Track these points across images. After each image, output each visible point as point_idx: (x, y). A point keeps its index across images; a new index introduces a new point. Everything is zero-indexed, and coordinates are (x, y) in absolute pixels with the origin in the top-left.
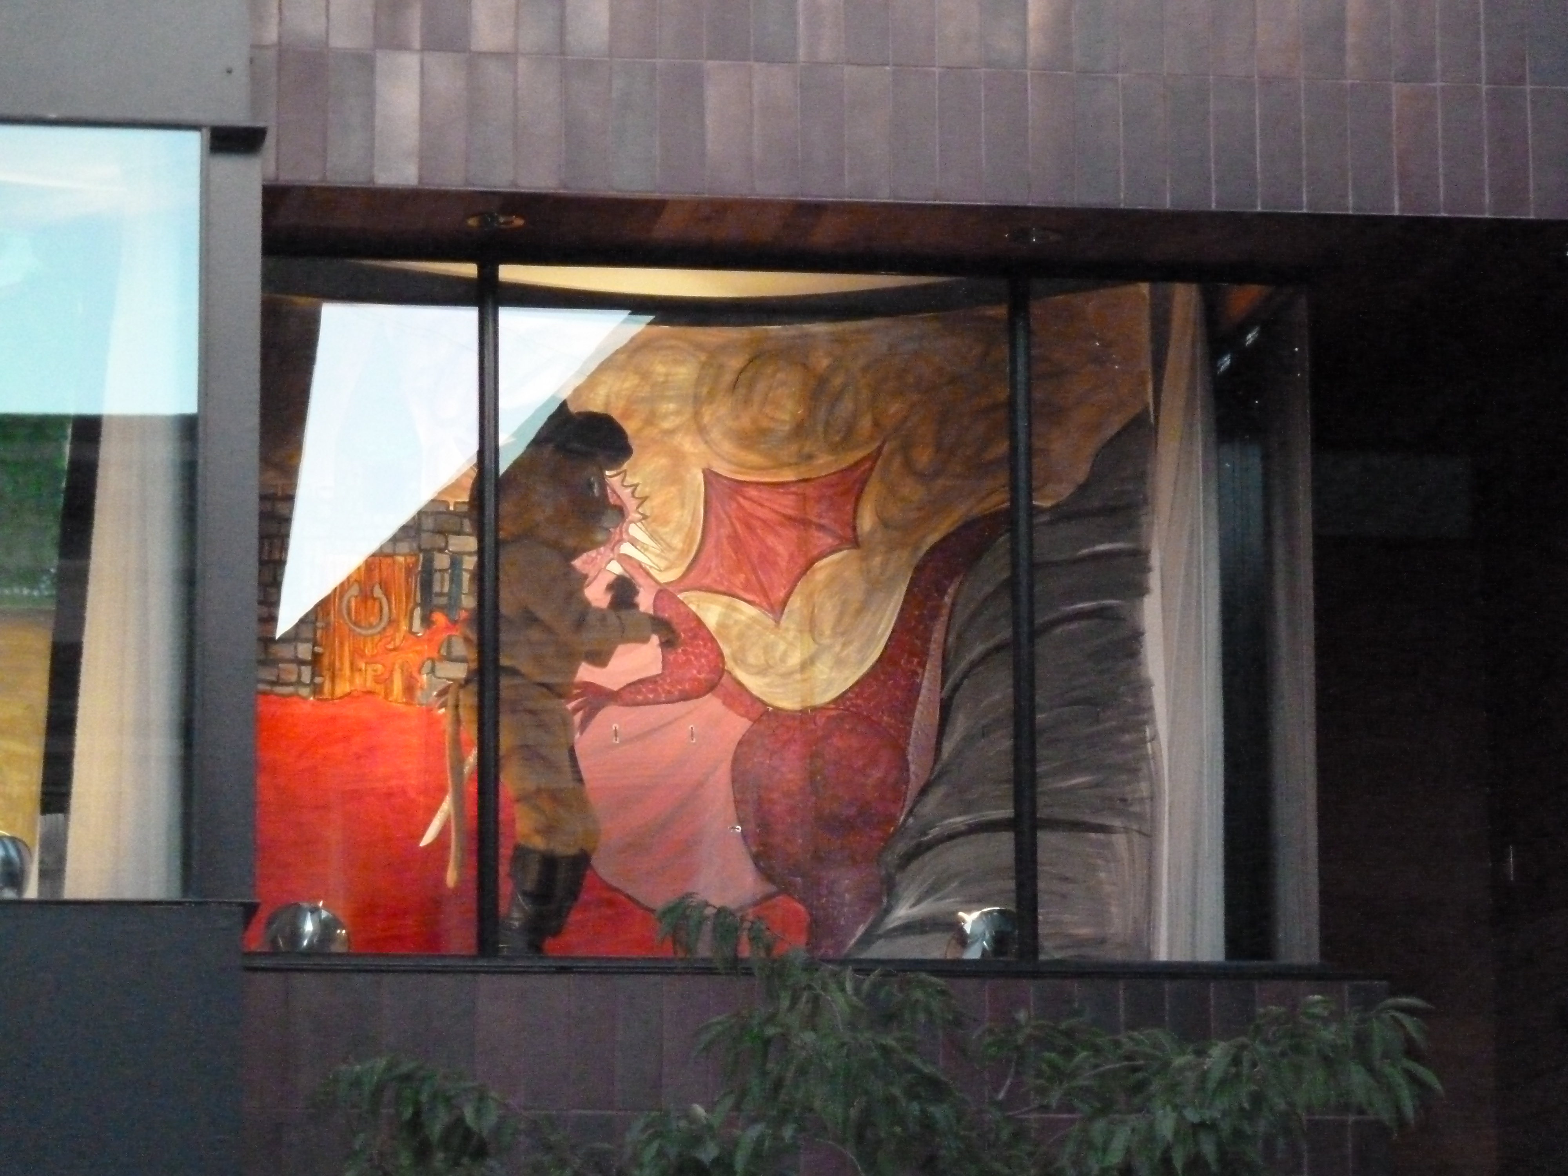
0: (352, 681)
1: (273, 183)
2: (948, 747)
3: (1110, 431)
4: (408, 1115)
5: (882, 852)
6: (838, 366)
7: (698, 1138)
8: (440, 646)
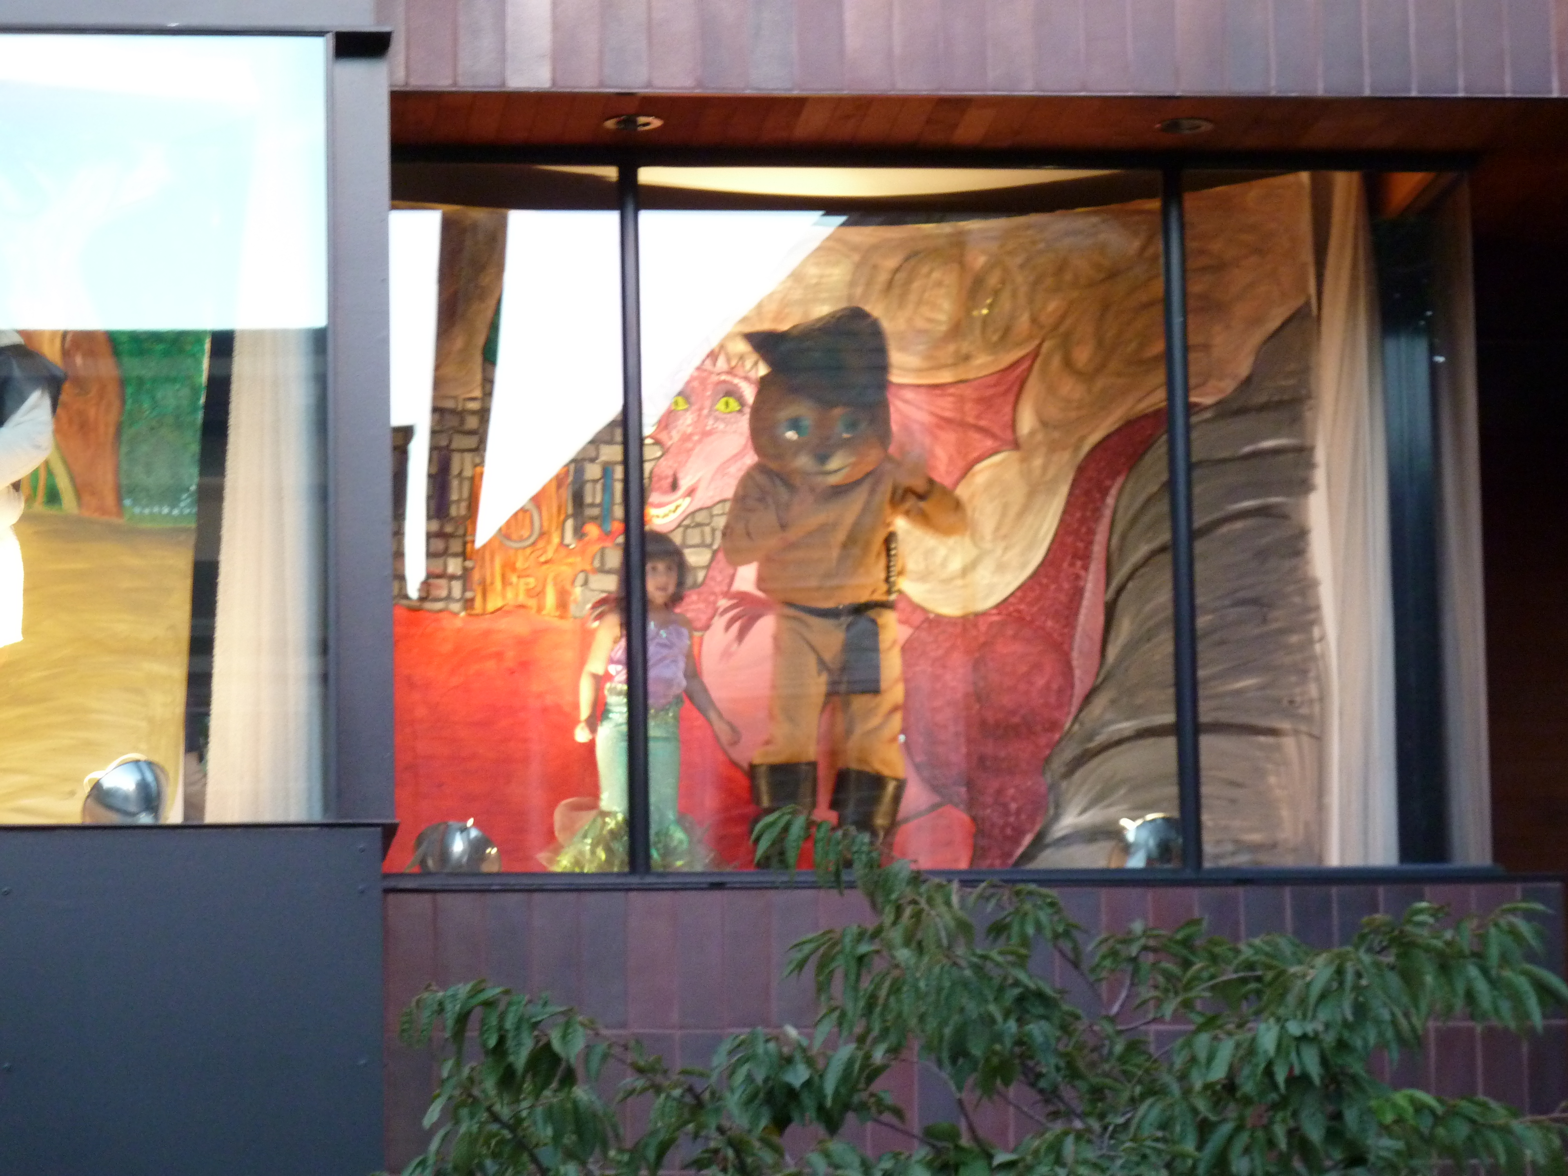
0: (504, 596)
1: (402, 89)
2: (1112, 653)
3: (1273, 324)
4: (492, 1042)
5: (1047, 760)
6: (995, 263)
7: (789, 1061)
8: (593, 558)
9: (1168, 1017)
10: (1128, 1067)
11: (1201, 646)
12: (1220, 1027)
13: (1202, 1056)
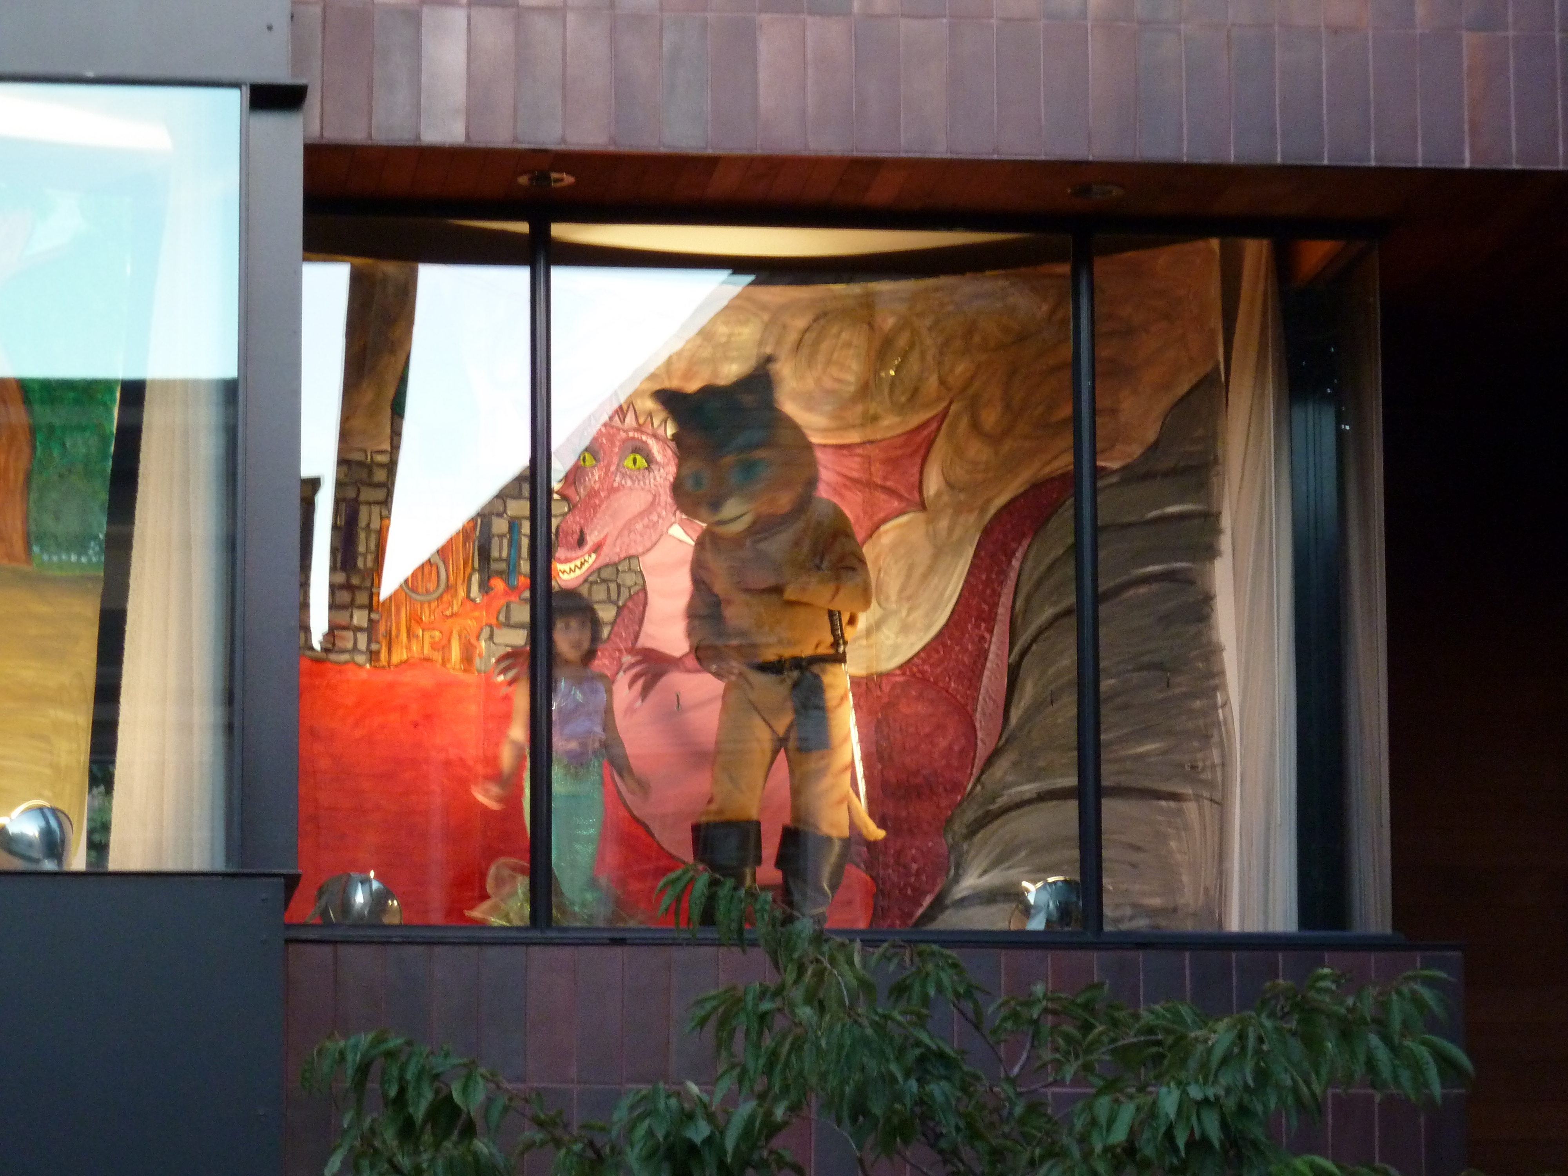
0: (409, 649)
1: (317, 141)
2: (1015, 715)
4: (393, 1092)
5: (949, 821)
6: (904, 324)
7: (690, 1117)
8: (499, 613)
9: (1068, 1077)
10: (1026, 1129)
11: (1104, 711)
12: (1121, 1091)
13: (1103, 1119)
